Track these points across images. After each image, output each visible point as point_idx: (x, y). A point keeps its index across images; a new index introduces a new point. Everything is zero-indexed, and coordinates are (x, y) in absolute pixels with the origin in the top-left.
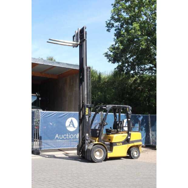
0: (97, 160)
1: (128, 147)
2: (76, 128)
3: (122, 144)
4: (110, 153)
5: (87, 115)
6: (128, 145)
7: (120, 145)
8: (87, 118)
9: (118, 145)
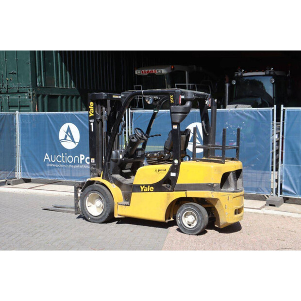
0: (91, 216)
1: (168, 198)
2: (77, 144)
3: (155, 191)
4: (124, 206)
5: (91, 118)
6: (169, 195)
7: (150, 191)
8: (92, 124)
9: (143, 191)
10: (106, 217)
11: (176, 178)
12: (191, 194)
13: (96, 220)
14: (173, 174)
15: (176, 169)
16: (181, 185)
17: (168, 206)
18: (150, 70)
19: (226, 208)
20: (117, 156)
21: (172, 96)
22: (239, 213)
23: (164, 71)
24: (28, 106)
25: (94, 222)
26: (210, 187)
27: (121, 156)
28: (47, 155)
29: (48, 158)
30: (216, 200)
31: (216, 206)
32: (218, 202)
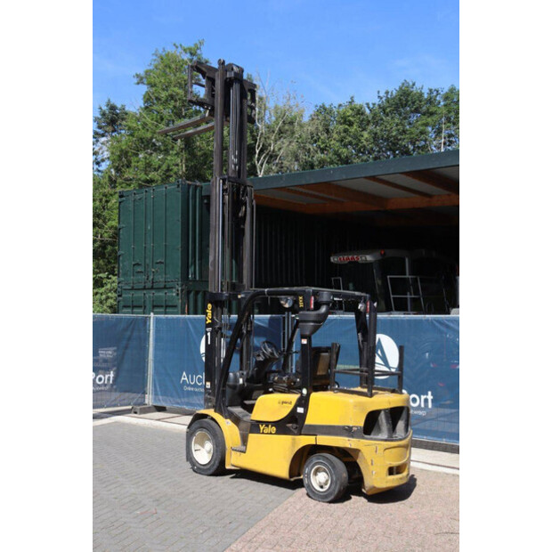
1: (293, 445)
3: (277, 433)
4: (238, 453)
5: (208, 326)
6: (294, 439)
7: (271, 433)
8: (209, 334)
9: (263, 433)
10: (215, 467)
11: (304, 416)
12: (324, 440)
13: (204, 470)
14: (300, 410)
15: (304, 402)
16: (310, 426)
17: (292, 456)
18: (350, 257)
19: (372, 464)
20: (236, 380)
21: (301, 298)
22: (398, 473)
23: (369, 258)
24: (175, 306)
25: (200, 473)
26: (348, 431)
27: (241, 381)
28: (184, 374)
29: (186, 379)
30: (357, 451)
31: (358, 461)
32: (360, 454)
